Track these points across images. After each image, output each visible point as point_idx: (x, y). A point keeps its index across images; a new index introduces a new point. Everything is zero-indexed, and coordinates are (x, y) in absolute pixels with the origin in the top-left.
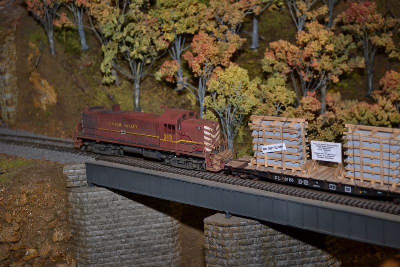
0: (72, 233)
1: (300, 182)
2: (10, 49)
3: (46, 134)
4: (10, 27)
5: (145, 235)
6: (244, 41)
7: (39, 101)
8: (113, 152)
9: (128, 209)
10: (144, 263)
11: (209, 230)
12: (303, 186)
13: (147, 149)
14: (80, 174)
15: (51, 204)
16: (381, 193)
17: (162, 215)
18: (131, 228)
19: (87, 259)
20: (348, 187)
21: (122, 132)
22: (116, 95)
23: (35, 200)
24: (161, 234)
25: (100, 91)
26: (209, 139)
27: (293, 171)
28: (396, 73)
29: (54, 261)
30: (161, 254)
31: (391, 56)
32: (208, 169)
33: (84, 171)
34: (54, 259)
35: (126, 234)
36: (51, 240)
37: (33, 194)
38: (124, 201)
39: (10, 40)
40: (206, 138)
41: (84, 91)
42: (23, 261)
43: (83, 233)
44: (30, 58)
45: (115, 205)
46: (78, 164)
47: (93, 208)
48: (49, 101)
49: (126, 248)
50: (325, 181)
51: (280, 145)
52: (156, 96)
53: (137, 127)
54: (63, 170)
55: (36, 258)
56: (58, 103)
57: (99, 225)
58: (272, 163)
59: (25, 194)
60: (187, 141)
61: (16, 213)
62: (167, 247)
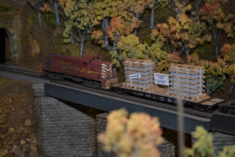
0: (36, 122)
1: (146, 96)
2: (17, 22)
3: (32, 69)
4: (19, 11)
5: (75, 126)
6: (140, 22)
7: (31, 51)
8: (59, 78)
9: (66, 110)
10: (74, 142)
11: (99, 121)
12: (147, 98)
13: (74, 76)
14: (41, 89)
15: (25, 105)
16: (186, 102)
17: (85, 115)
18: (67, 121)
19: (42, 137)
20: (170, 99)
21: (64, 67)
22: (71, 50)
23: (16, 101)
24: (84, 126)
25: (63, 48)
26: (104, 71)
27: (144, 90)
28: (229, 45)
29: (24, 136)
30: (83, 137)
31: (228, 35)
32: (103, 88)
33: (43, 88)
34: (24, 135)
35: (64, 125)
36: (24, 125)
37: (15, 98)
38: (63, 106)
39: (18, 18)
40: (103, 70)
41: (54, 47)
42: (7, 134)
43: (41, 122)
44: (28, 28)
45: (59, 108)
46: (40, 83)
47: (47, 108)
48: (36, 52)
49: (64, 133)
50: (158, 95)
51: (137, 74)
52: (93, 52)
53: (70, 64)
54: (32, 86)
55: (14, 133)
56: (40, 53)
57: (49, 118)
58: (134, 85)
59: (11, 98)
60: (93, 72)
61: (5, 108)
62: (87, 134)
